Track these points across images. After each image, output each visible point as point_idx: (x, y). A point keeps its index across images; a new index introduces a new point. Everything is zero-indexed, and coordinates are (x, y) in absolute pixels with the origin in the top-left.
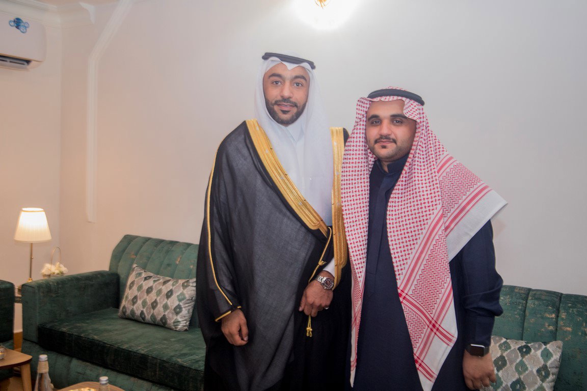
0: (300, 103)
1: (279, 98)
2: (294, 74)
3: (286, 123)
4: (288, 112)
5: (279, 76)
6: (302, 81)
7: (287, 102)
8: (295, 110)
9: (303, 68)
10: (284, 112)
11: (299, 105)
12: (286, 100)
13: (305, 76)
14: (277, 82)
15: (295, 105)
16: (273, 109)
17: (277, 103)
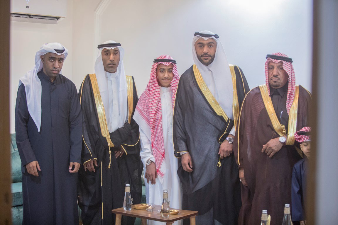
0: (212, 55)
1: (203, 54)
2: (208, 42)
3: (207, 64)
4: (207, 59)
5: (201, 43)
6: (212, 45)
7: (206, 55)
8: (210, 58)
9: (212, 39)
10: (206, 59)
11: (212, 56)
12: (206, 54)
13: (213, 42)
14: (201, 46)
15: (210, 56)
16: (201, 59)
17: (202, 56)
